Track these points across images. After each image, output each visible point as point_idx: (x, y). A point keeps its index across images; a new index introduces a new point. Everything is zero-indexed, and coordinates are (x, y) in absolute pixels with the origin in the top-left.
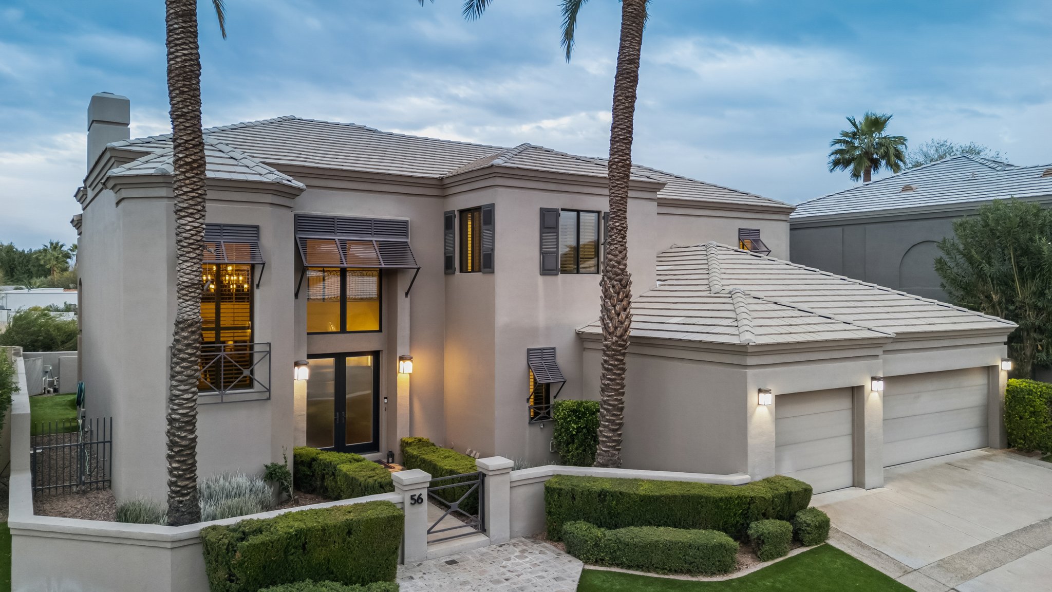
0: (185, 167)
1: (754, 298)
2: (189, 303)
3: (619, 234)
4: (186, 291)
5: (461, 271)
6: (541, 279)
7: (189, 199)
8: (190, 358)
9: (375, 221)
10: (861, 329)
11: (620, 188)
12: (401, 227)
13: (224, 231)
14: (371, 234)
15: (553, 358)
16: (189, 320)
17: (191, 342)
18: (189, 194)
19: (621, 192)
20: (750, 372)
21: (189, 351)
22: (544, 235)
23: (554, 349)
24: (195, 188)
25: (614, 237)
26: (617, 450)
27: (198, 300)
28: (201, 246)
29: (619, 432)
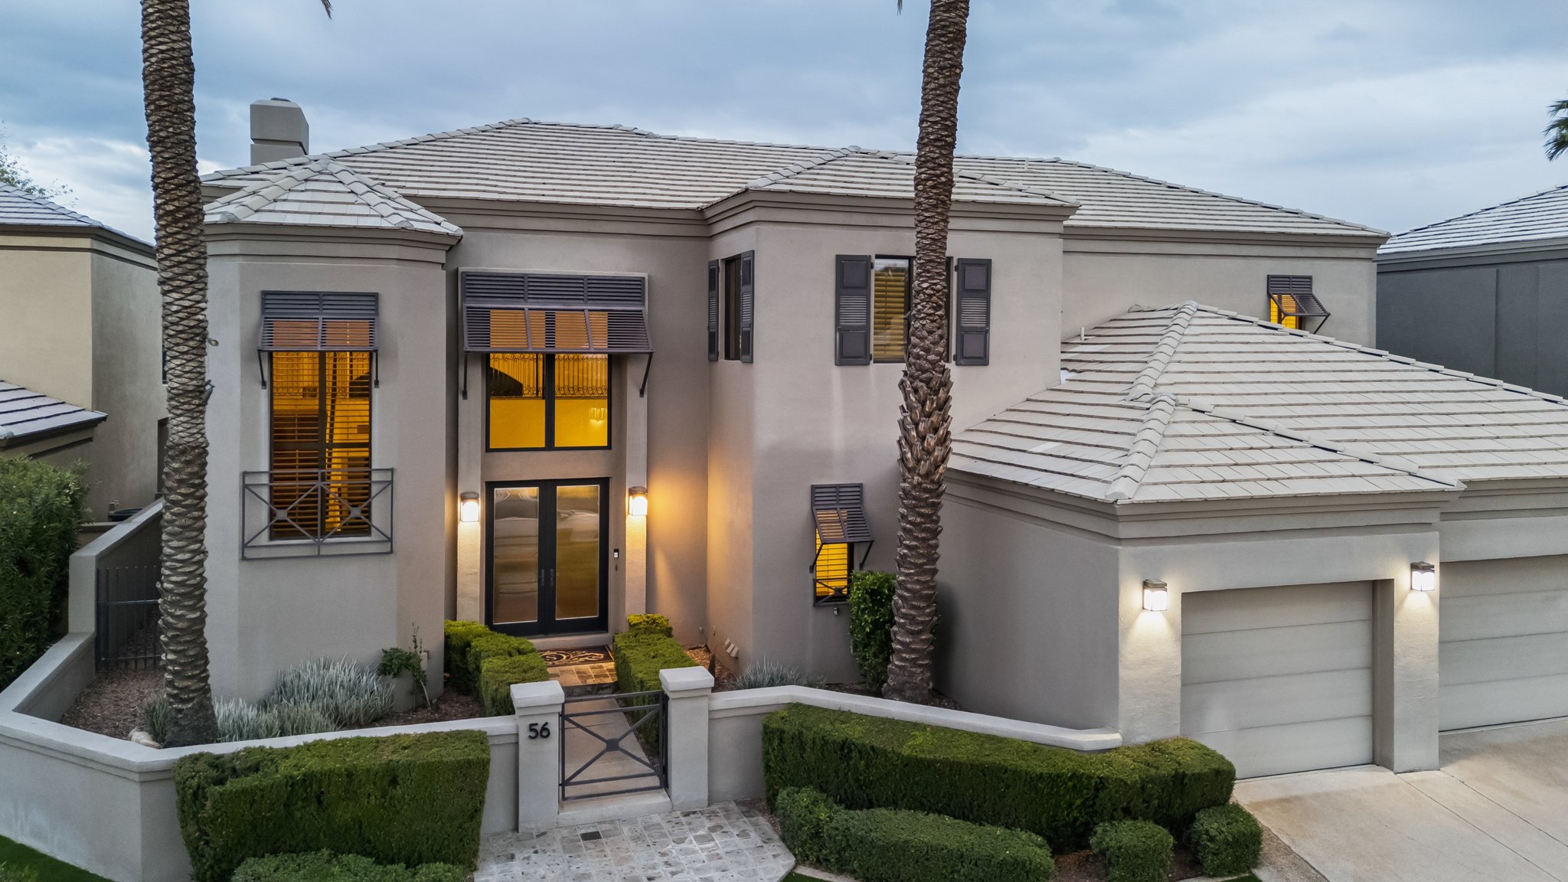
0: (166, 218)
1: (1194, 410)
2: (182, 419)
3: (928, 302)
4: (176, 401)
5: (727, 357)
6: (836, 372)
7: (174, 266)
8: (184, 501)
9: (588, 279)
10: (1393, 472)
11: (930, 224)
12: (631, 289)
13: (325, 303)
14: (582, 299)
15: (859, 501)
16: (181, 444)
17: (185, 477)
18: (172, 258)
19: (931, 231)
20: (1124, 551)
21: (183, 491)
22: (843, 301)
23: (860, 486)
24: (181, 249)
25: (919, 307)
26: (920, 666)
27: (195, 415)
28: (197, 335)
29: (923, 637)
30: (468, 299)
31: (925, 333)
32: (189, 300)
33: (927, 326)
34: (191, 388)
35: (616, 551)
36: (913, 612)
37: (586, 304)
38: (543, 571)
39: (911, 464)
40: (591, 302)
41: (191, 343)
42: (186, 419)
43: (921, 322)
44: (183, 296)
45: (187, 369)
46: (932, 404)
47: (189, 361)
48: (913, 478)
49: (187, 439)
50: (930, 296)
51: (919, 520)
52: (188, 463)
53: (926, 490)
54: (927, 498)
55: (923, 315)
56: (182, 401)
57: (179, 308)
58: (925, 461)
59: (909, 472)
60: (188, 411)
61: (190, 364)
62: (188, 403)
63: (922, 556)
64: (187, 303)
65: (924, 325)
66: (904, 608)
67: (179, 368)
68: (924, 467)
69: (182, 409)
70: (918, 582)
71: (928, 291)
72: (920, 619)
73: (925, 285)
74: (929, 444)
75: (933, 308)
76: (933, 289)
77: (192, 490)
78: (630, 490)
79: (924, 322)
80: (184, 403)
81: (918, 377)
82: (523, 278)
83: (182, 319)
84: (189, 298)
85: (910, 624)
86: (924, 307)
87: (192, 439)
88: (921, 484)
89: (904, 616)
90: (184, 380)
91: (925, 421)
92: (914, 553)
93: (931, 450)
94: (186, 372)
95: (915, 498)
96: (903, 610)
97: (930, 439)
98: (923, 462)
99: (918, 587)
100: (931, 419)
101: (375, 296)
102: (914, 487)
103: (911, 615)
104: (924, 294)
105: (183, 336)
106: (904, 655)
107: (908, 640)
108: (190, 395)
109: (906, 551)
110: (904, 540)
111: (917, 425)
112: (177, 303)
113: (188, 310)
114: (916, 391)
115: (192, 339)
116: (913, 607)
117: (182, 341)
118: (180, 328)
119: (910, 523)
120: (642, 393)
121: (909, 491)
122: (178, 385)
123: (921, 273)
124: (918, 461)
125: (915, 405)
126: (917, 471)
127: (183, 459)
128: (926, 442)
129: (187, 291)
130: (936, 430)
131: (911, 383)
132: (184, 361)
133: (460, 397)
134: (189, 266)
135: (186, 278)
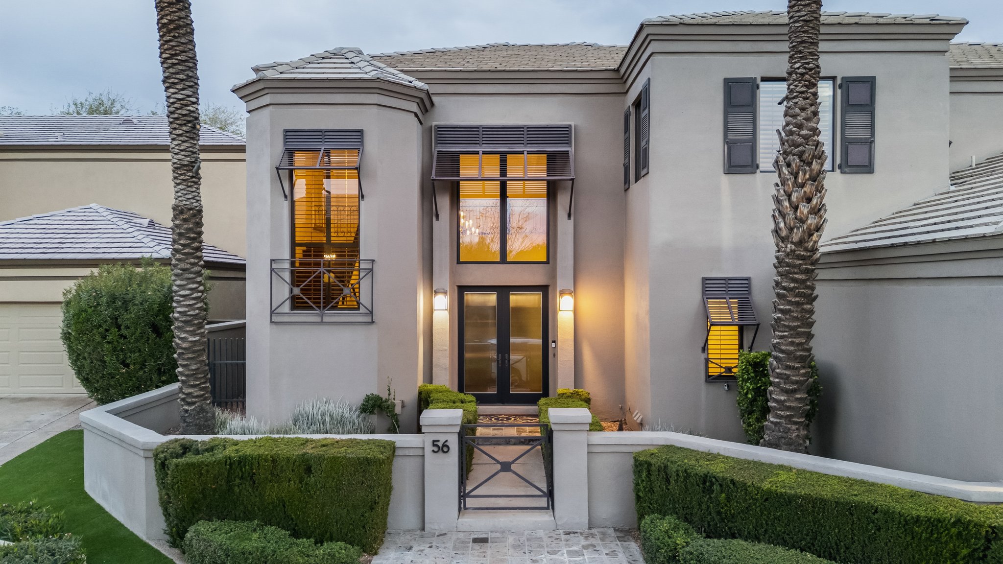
0: (163, 30)
5: (636, 180)
6: (725, 181)
7: (170, 67)
8: (183, 249)
9: (528, 128)
12: (562, 134)
13: (326, 137)
14: (523, 143)
15: (747, 292)
17: (183, 231)
21: (182, 242)
22: (731, 118)
23: (748, 279)
26: (796, 423)
27: (189, 184)
28: (189, 122)
29: (798, 396)
30: (439, 145)
31: (797, 110)
32: (181, 94)
33: (800, 103)
34: (186, 163)
35: (554, 342)
36: (787, 372)
37: (525, 147)
38: (500, 355)
39: (784, 233)
40: (529, 145)
41: (184, 128)
42: (183, 187)
43: (794, 101)
44: (177, 91)
45: (182, 148)
46: (805, 174)
47: (183, 142)
48: (786, 247)
49: (184, 202)
50: (803, 74)
51: (792, 285)
52: (185, 220)
53: (800, 257)
54: (800, 264)
55: (795, 94)
56: (180, 173)
57: (175, 100)
58: (798, 228)
59: (783, 242)
60: (184, 180)
61: (184, 144)
62: (184, 174)
63: (796, 319)
64: (180, 96)
65: (796, 103)
66: (778, 368)
67: (177, 147)
68: (796, 236)
69: (180, 179)
70: (792, 343)
71: (801, 70)
72: (794, 378)
73: (797, 65)
74: (802, 213)
75: (806, 86)
76: (805, 68)
77: (189, 241)
78: (560, 291)
79: (797, 100)
80: (181, 175)
81: (790, 153)
82: (478, 128)
83: (177, 109)
84: (182, 92)
85: (785, 383)
86: (796, 86)
87: (187, 203)
88: (795, 251)
89: (779, 376)
90: (180, 157)
91: (797, 191)
92: (788, 316)
93: (804, 219)
94: (182, 151)
95: (788, 265)
96: (778, 371)
97: (803, 208)
98: (795, 230)
99: (792, 348)
100: (805, 189)
101: (361, 132)
102: (788, 255)
103: (785, 374)
104: (796, 73)
105: (178, 122)
106: (779, 412)
107: (782, 398)
108: (185, 168)
109: (780, 315)
110: (778, 305)
111: (789, 196)
112: (173, 96)
113: (181, 102)
114: (789, 165)
115: (185, 125)
116: (788, 367)
117: (177, 126)
118: (176, 116)
119: (784, 288)
120: (569, 216)
121: (783, 259)
122: (177, 161)
123: (793, 55)
124: (791, 229)
125: (788, 177)
126: (790, 240)
127: (181, 217)
128: (799, 211)
129: (179, 86)
130: (809, 200)
131: (784, 159)
132: (180, 142)
133: (434, 219)
134: (180, 67)
135: (178, 76)
